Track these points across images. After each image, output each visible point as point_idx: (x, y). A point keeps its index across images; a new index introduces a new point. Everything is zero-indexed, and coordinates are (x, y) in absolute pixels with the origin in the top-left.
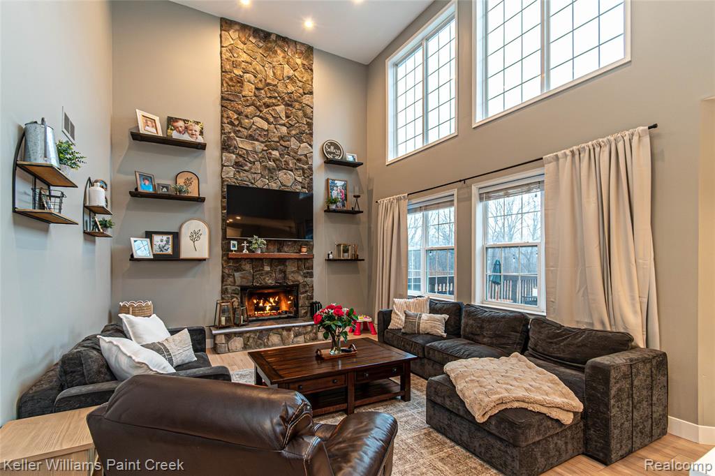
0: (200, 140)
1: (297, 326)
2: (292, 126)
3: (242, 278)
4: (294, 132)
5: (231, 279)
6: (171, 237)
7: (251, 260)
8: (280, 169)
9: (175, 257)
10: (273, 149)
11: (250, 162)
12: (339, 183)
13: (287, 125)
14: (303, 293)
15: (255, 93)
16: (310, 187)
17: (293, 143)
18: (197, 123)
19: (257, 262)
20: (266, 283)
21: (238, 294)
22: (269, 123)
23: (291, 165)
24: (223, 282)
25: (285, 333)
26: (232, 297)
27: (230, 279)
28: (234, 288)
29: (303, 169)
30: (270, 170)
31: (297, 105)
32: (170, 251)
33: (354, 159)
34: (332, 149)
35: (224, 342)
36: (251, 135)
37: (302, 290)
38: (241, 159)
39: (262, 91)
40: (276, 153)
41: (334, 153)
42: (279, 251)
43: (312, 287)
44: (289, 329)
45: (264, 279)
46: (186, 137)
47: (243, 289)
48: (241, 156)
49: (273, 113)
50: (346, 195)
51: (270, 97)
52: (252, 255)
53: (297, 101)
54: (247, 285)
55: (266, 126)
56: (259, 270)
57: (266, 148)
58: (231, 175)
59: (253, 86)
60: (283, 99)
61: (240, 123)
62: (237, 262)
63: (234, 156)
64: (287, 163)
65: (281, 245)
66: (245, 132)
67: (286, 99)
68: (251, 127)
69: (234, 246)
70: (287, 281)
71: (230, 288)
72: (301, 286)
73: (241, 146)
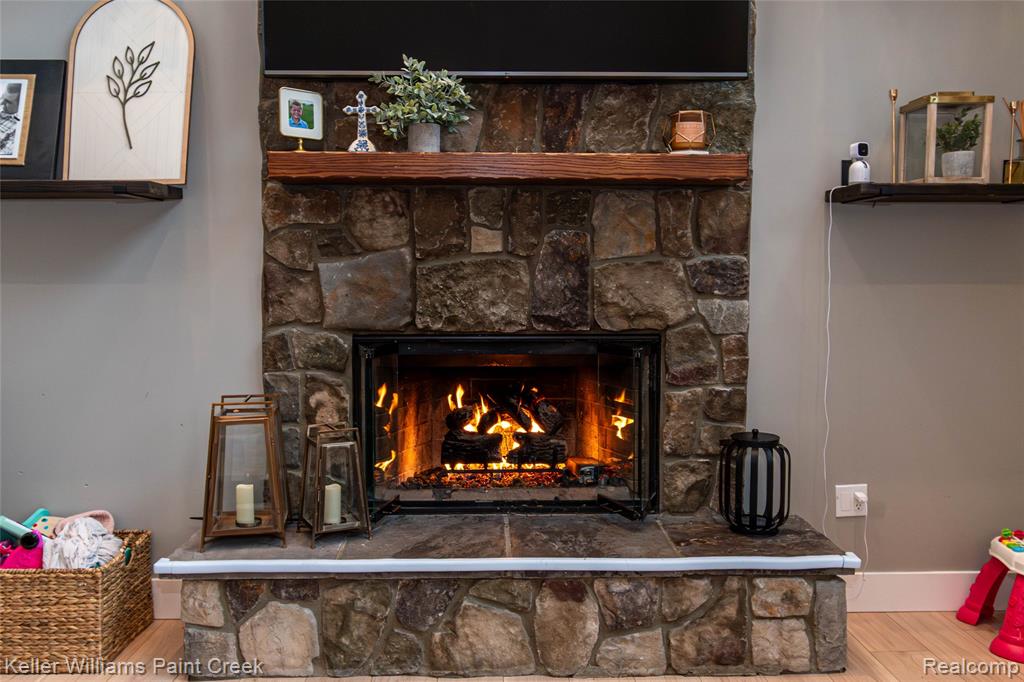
1: (616, 574)
3: (353, 285)
5: (303, 294)
6: (26, 82)
7: (404, 197)
14: (684, 381)
19: (435, 206)
20: (480, 320)
21: (341, 371)
24: (267, 304)
25: (547, 606)
26: (313, 385)
27: (301, 294)
28: (318, 337)
32: (14, 151)
35: (216, 617)
37: (678, 363)
42: (553, 142)
43: (742, 347)
44: (572, 587)
45: (471, 295)
47: (362, 337)
52: (396, 165)
54: (382, 324)
56: (446, 251)
62: (332, 208)
65: (561, 108)
69: (302, 115)
70: (594, 311)
71: (301, 339)
72: (673, 340)
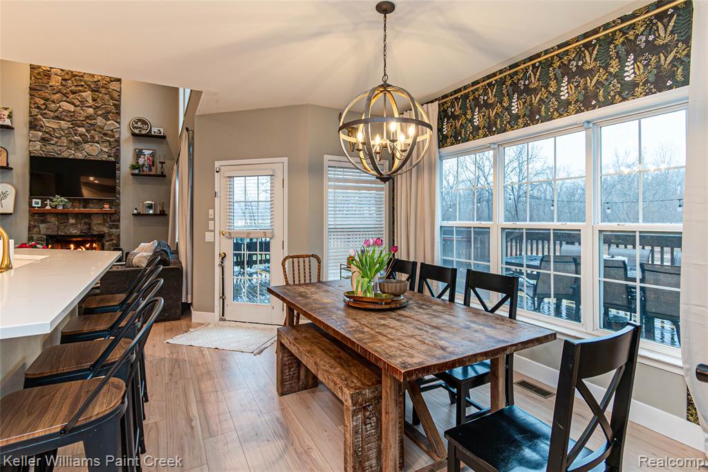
0: (8, 122)
2: (98, 107)
3: (46, 228)
4: (100, 112)
5: (36, 230)
7: (57, 215)
8: (86, 142)
10: (79, 127)
11: (57, 138)
12: (147, 152)
13: (94, 107)
15: (61, 83)
16: (117, 156)
17: (100, 121)
18: (6, 109)
19: (63, 216)
20: (71, 233)
21: (43, 241)
22: (75, 106)
23: (97, 139)
24: (29, 231)
28: (39, 236)
29: (109, 141)
30: (77, 144)
31: (103, 91)
33: (160, 133)
34: (139, 124)
36: (57, 116)
37: (107, 238)
38: (47, 135)
39: (69, 81)
40: (82, 130)
41: (140, 128)
42: (84, 207)
43: (119, 236)
45: (69, 229)
47: (47, 236)
48: (47, 133)
49: (79, 98)
50: (153, 162)
51: (77, 86)
53: (104, 87)
54: (52, 234)
55: (72, 108)
56: (65, 222)
57: (72, 126)
58: (38, 147)
59: (60, 78)
60: (89, 86)
61: (47, 106)
62: (42, 217)
63: (41, 133)
64: (93, 137)
65: (86, 202)
66: (52, 114)
67: (92, 86)
68: (57, 110)
69: (37, 203)
70: (92, 231)
71: (35, 236)
72: (106, 235)
73: (47, 125)
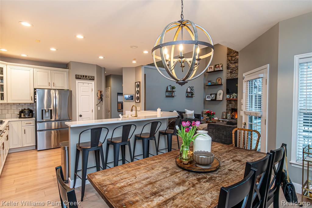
0: (221, 69)
3: (232, 106)
5: (229, 106)
6: (215, 95)
7: (234, 101)
9: (215, 100)
11: (235, 70)
18: (221, 64)
26: (229, 111)
32: (214, 99)
36: (235, 62)
38: (232, 70)
46: (218, 69)
48: (232, 69)
52: (233, 99)
54: (233, 108)
58: (229, 76)
61: (232, 59)
62: (230, 101)
63: (230, 70)
66: (233, 62)
68: (235, 59)
69: (228, 96)
71: (228, 109)
73: (232, 66)
